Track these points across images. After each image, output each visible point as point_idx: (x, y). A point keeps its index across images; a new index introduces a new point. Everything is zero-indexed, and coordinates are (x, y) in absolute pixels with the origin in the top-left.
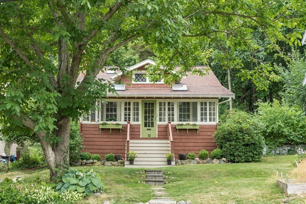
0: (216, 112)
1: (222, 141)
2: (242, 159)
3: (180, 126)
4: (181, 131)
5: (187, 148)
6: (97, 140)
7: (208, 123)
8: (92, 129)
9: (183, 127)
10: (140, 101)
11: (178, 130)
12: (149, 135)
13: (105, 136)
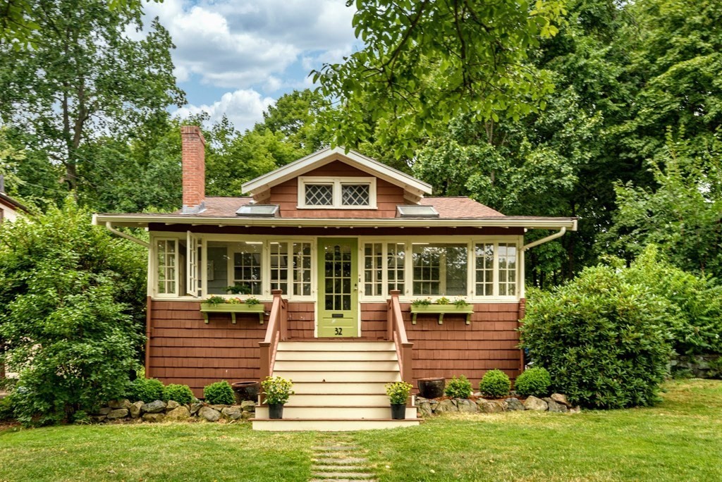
0: (516, 269)
1: (552, 345)
2: (619, 398)
3: (420, 306)
4: (423, 319)
5: (439, 365)
6: (198, 343)
7: (496, 298)
8: (183, 315)
9: (430, 310)
10: (313, 240)
11: (415, 317)
12: (339, 331)
13: (219, 334)
